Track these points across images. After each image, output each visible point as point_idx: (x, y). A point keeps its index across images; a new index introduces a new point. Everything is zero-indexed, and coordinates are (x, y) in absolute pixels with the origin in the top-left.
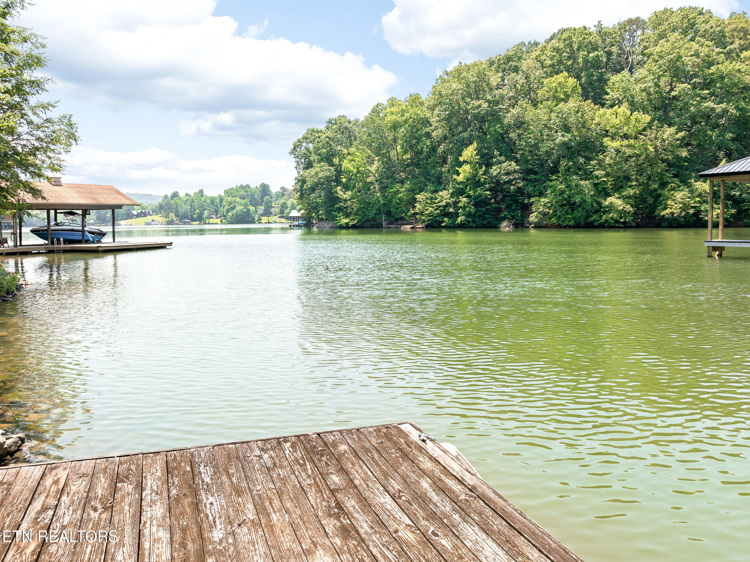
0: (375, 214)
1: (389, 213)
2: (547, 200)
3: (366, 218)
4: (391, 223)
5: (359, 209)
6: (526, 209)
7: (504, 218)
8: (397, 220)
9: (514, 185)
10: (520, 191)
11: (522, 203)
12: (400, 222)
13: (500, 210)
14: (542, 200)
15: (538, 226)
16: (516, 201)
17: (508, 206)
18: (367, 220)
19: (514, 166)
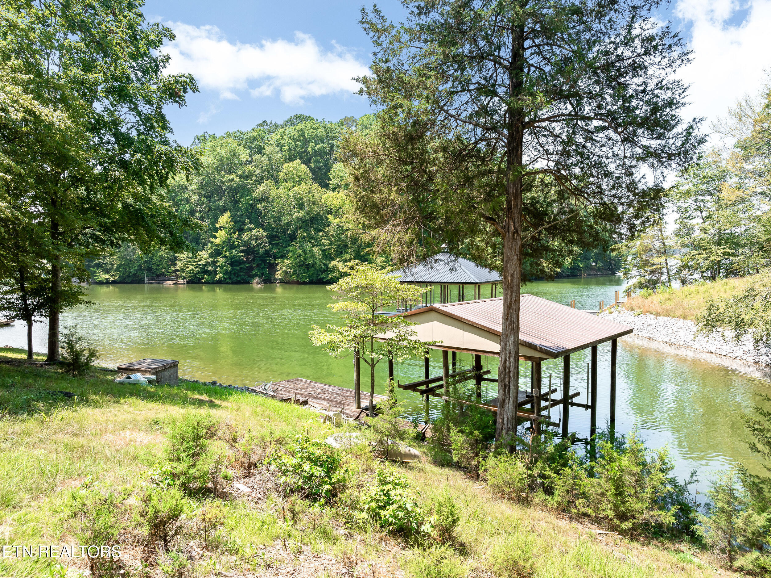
0: (137, 271)
1: (150, 270)
4: (153, 279)
5: (119, 266)
6: (273, 268)
7: (255, 275)
8: (158, 276)
9: (262, 248)
10: (267, 252)
11: (269, 263)
12: (161, 278)
13: (251, 269)
14: (285, 261)
15: (283, 282)
16: (264, 261)
17: (258, 265)
18: (128, 276)
19: (261, 232)
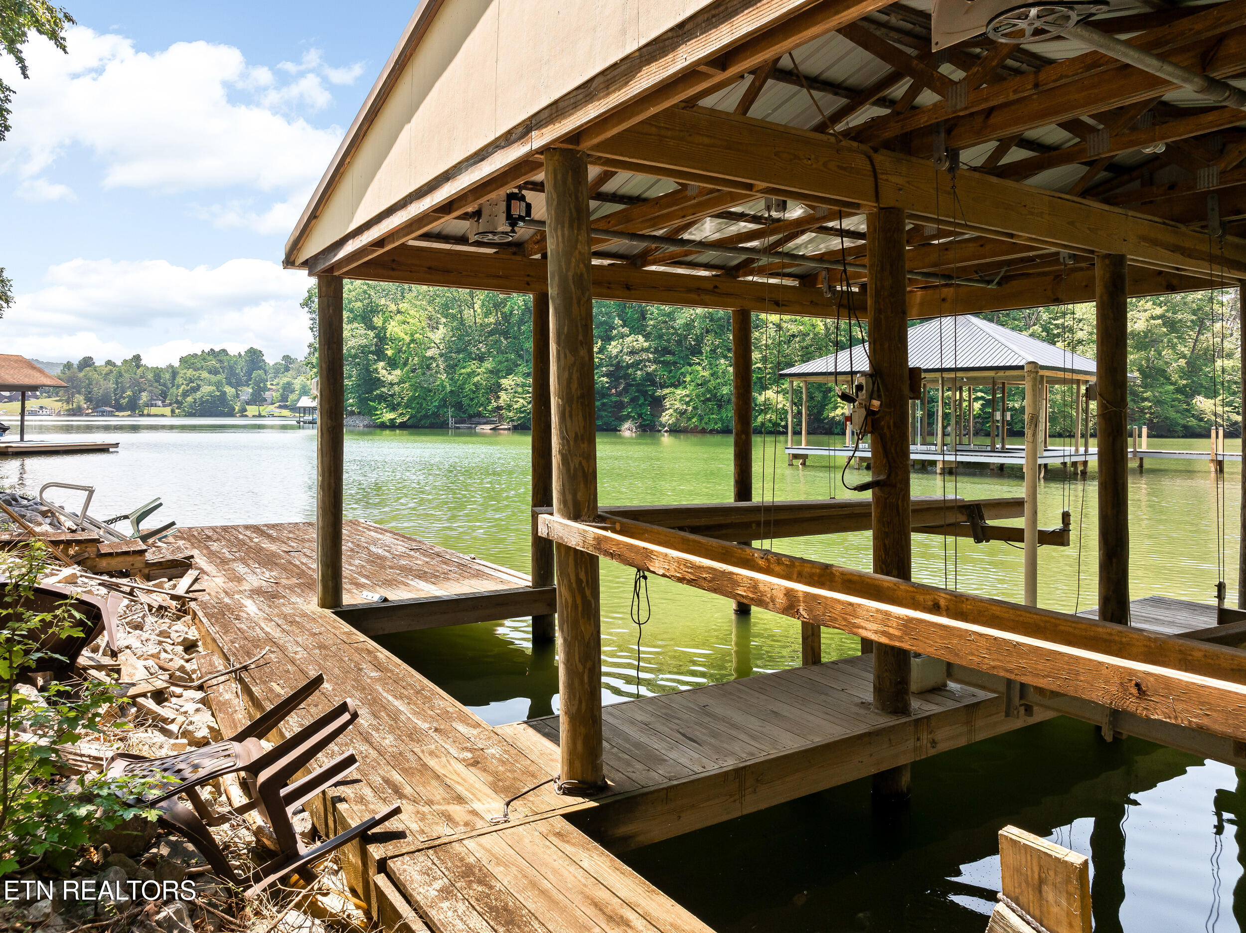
0: (438, 407)
1: (459, 406)
2: (685, 392)
3: (424, 412)
4: (463, 422)
5: (413, 399)
6: (658, 404)
7: (628, 417)
8: (471, 417)
9: (641, 369)
10: (650, 378)
11: (652, 396)
12: (476, 420)
14: (678, 391)
15: (675, 431)
16: (644, 393)
18: (426, 416)
19: (640, 341)
